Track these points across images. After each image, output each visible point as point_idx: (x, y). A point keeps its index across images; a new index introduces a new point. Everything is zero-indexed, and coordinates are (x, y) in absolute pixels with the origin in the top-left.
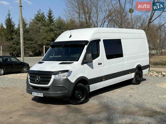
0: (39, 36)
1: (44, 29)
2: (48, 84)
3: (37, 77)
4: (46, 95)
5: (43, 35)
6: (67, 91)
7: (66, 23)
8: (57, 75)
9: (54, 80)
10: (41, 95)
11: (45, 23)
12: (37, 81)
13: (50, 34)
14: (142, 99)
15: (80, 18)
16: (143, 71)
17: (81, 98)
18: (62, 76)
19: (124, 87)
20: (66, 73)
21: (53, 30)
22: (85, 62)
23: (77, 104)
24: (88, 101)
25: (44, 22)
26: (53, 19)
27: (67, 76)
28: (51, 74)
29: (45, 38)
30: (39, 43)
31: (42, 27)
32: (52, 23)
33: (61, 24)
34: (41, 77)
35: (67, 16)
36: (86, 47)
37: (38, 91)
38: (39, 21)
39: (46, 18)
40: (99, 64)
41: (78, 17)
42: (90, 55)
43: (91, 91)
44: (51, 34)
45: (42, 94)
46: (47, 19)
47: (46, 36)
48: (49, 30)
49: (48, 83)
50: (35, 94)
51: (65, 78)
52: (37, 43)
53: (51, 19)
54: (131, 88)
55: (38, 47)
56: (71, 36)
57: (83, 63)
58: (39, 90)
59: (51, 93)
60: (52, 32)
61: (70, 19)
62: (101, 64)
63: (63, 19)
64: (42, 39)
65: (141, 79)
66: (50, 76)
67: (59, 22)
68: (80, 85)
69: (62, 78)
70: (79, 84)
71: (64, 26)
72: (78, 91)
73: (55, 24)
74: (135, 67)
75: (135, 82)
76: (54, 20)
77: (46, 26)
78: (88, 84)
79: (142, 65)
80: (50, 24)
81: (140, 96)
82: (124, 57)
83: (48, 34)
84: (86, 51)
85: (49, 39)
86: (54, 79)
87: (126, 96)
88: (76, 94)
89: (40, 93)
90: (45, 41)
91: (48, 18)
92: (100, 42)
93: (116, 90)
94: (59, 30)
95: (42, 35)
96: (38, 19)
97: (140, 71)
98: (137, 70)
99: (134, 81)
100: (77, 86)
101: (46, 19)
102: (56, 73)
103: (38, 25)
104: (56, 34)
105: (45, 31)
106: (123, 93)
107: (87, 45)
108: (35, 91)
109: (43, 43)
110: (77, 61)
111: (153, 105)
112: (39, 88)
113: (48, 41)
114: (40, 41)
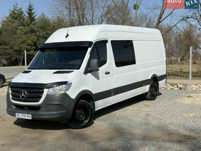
0: (16, 39)
1: (23, 30)
2: (38, 102)
3: (22, 91)
4: (35, 117)
5: (21, 38)
6: (65, 111)
7: (52, 22)
8: (51, 89)
9: (48, 96)
10: (28, 117)
11: (24, 21)
12: (23, 97)
13: (31, 36)
14: (163, 118)
15: (71, 16)
16: (159, 82)
17: (83, 120)
18: (58, 89)
19: (136, 104)
20: (64, 86)
21: (35, 30)
22: (88, 70)
23: (78, 129)
24: (93, 123)
25: (22, 20)
26: (35, 16)
27: (65, 90)
28: (42, 88)
29: (24, 42)
30: (16, 48)
31: (19, 27)
32: (34, 22)
33: (45, 24)
34: (29, 92)
35: (53, 13)
36: (89, 50)
37: (24, 112)
38: (16, 19)
39: (25, 15)
40: (106, 73)
41: (69, 14)
42: (96, 60)
43: (96, 110)
44: (33, 37)
45: (30, 115)
46: (27, 17)
47: (26, 38)
48: (29, 32)
49: (38, 100)
50: (20, 116)
51: (63, 92)
52: (13, 48)
53: (31, 16)
54: (146, 106)
55: (14, 54)
56: (67, 36)
57: (86, 72)
58: (26, 110)
59: (44, 114)
60: (34, 34)
61: (57, 16)
62: (109, 73)
63: (48, 17)
64: (20, 42)
65: (157, 93)
66: (42, 91)
67: (43, 20)
68: (83, 102)
69: (58, 93)
70: (81, 101)
71: (49, 26)
72: (80, 111)
73: (38, 23)
74: (150, 78)
75: (150, 97)
76: (36, 18)
77: (25, 26)
78: (93, 101)
79: (158, 75)
80: (31, 23)
81: (160, 116)
82: (136, 64)
83: (28, 36)
84: (89, 55)
85: (29, 42)
86: (47, 94)
87: (142, 115)
88: (77, 114)
89: (27, 115)
90: (24, 45)
91: (27, 15)
92: (107, 44)
93: (127, 107)
94: (43, 31)
95: (19, 37)
96: (14, 16)
97: (156, 83)
98: (152, 82)
99: (148, 96)
100: (79, 103)
101: (25, 17)
102: (49, 86)
103: (14, 25)
104: (38, 36)
105: (23, 31)
106: (137, 112)
107: (90, 47)
108: (20, 111)
109: (21, 48)
110: (79, 68)
111: (179, 127)
112: (25, 108)
113: (28, 45)
114: (17, 45)
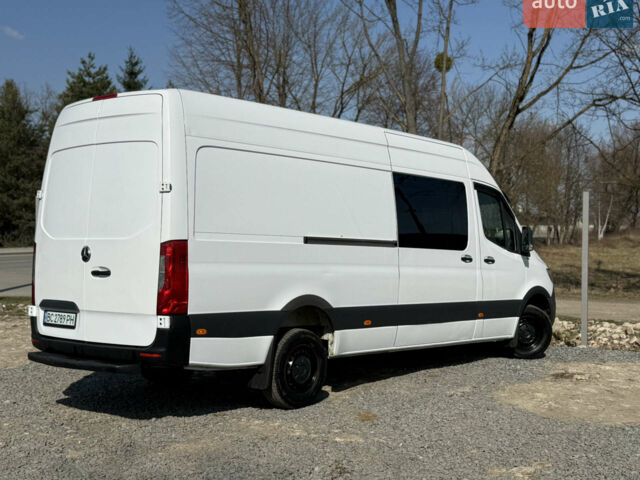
41: (235, 83)
54: (365, 419)
96: (82, 92)
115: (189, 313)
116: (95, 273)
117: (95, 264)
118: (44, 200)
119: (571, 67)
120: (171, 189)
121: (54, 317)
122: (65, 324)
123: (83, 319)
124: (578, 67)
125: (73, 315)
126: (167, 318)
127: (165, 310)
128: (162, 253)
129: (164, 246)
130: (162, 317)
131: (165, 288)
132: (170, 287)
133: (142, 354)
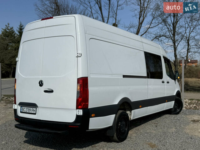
0: (7, 54)
5: (11, 53)
11: (14, 39)
30: (6, 62)
31: (10, 44)
38: (8, 37)
52: (3, 62)
55: (4, 67)
64: (10, 57)
77: (15, 43)
91: (18, 34)
103: (6, 42)
105: (14, 48)
114: (7, 59)
115: (89, 108)
116: (46, 91)
117: (45, 87)
118: (19, 61)
119: (149, 28)
120: (81, 55)
121: (25, 109)
122: (31, 112)
123: (39, 111)
124: (151, 28)
125: (35, 109)
126: (81, 110)
127: (80, 107)
128: (78, 83)
129: (78, 80)
130: (79, 110)
131: (80, 97)
132: (82, 97)
133: (69, 126)
